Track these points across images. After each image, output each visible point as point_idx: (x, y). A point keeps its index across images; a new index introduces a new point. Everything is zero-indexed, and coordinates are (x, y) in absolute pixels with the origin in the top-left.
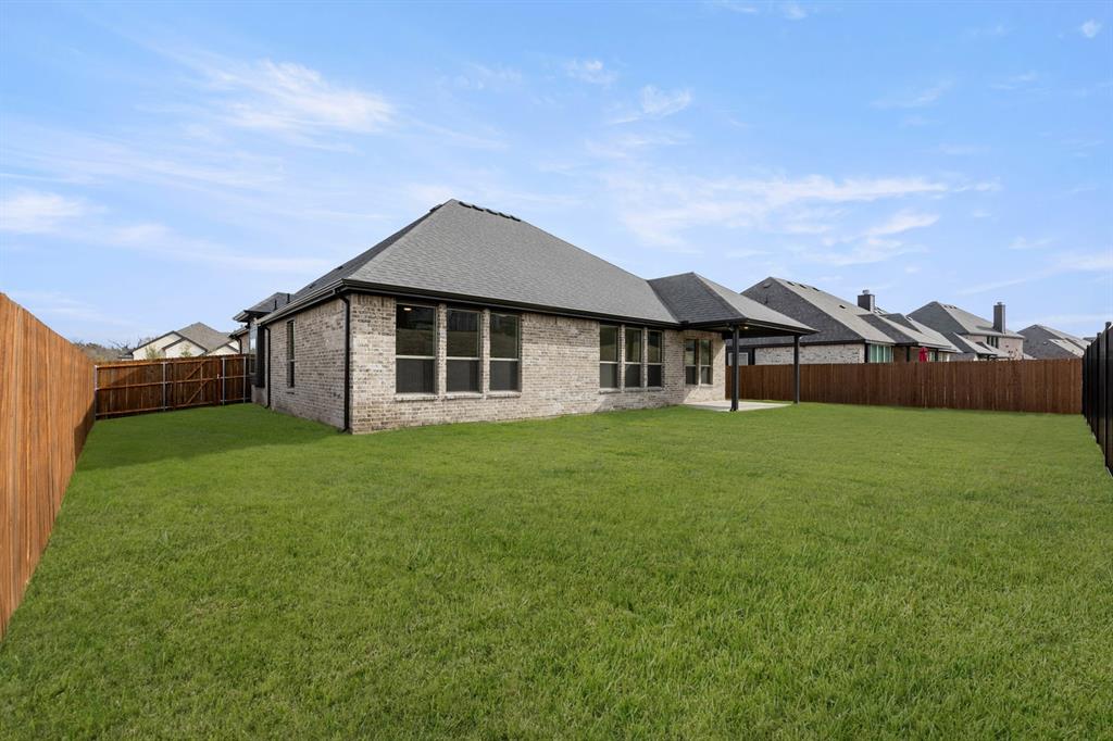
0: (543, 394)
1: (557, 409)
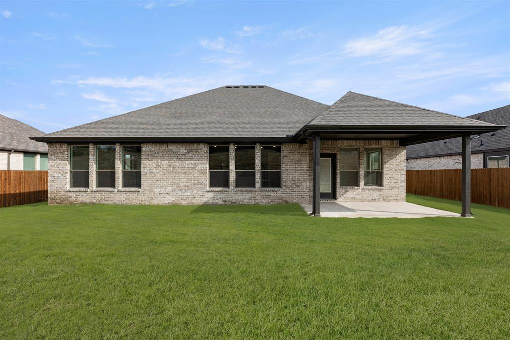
0: (157, 191)
1: (169, 200)
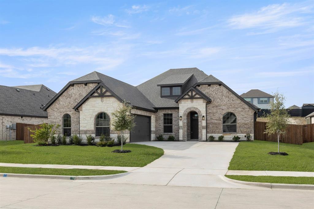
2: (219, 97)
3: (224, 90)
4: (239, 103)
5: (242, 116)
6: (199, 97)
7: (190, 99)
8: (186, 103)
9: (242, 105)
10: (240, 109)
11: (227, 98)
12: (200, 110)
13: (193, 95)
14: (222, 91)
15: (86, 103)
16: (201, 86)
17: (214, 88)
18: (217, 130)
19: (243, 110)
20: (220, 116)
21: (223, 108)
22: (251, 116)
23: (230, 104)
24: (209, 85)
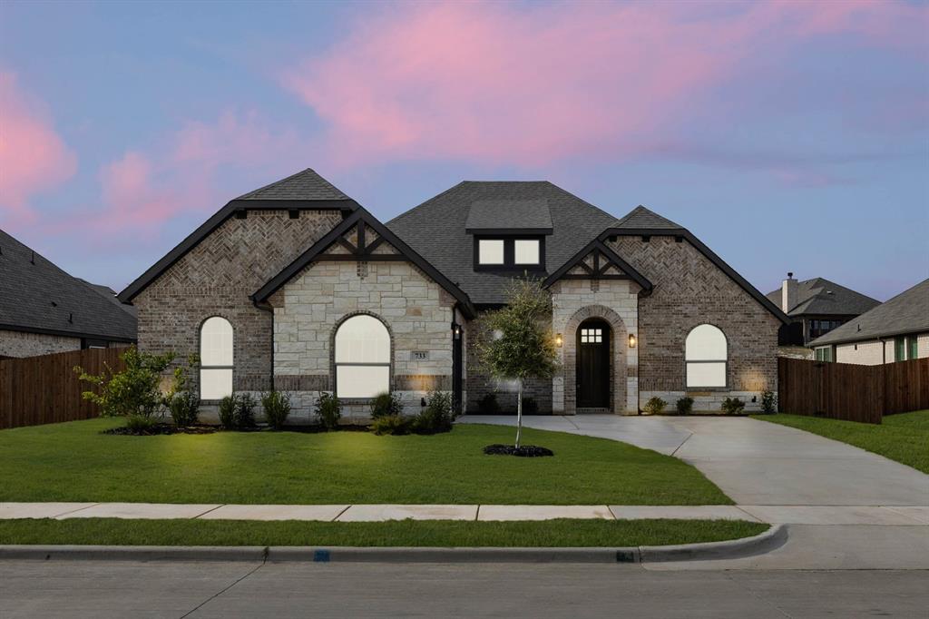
2: (676, 275)
3: (691, 254)
4: (736, 298)
5: (743, 338)
6: (616, 273)
7: (589, 281)
8: (577, 291)
9: (743, 303)
10: (738, 317)
11: (700, 281)
12: (621, 315)
13: (600, 267)
14: (684, 257)
15: (301, 281)
16: (619, 240)
17: (661, 249)
18: (670, 381)
19: (746, 318)
20: (678, 336)
21: (687, 311)
22: (772, 338)
23: (708, 300)
24: (646, 238)
